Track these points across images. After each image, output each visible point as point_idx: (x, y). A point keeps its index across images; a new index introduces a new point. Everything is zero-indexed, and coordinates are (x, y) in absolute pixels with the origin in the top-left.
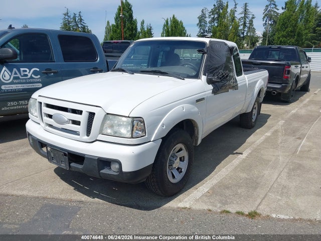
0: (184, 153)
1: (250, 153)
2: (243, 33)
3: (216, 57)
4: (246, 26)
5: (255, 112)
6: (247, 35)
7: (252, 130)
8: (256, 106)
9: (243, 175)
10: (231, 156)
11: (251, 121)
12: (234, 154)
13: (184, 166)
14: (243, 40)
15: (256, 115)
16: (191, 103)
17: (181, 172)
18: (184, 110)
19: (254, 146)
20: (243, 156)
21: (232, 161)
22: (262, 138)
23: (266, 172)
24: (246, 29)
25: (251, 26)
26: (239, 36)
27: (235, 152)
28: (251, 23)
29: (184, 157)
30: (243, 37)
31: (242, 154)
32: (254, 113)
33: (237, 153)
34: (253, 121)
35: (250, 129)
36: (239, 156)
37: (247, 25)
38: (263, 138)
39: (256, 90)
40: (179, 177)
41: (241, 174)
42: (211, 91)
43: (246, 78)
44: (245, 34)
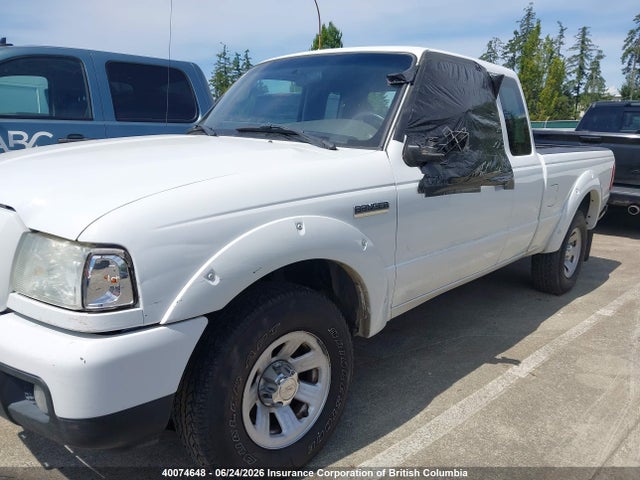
0: (317, 359)
1: (544, 364)
2: (577, 89)
3: (442, 96)
4: (584, 73)
5: (573, 252)
6: (586, 93)
7: (562, 298)
8: (577, 237)
9: (507, 433)
10: (485, 366)
11: (561, 273)
12: (496, 361)
13: (316, 397)
14: (578, 102)
15: (576, 260)
16: (337, 212)
17: (305, 414)
18: (303, 232)
19: (562, 342)
20: (520, 371)
21: (486, 383)
22: (587, 321)
23: (582, 429)
24: (584, 80)
25: (594, 75)
26: (568, 94)
27: (499, 357)
28: (596, 67)
29: (317, 370)
30: (578, 96)
31: (517, 362)
32: (568, 254)
33: (505, 360)
34: (568, 275)
35: (557, 295)
36: (510, 371)
37: (586, 72)
38: (589, 322)
39: (575, 196)
40: (294, 430)
41: (503, 429)
42: (417, 184)
43: (543, 163)
44: (582, 91)
